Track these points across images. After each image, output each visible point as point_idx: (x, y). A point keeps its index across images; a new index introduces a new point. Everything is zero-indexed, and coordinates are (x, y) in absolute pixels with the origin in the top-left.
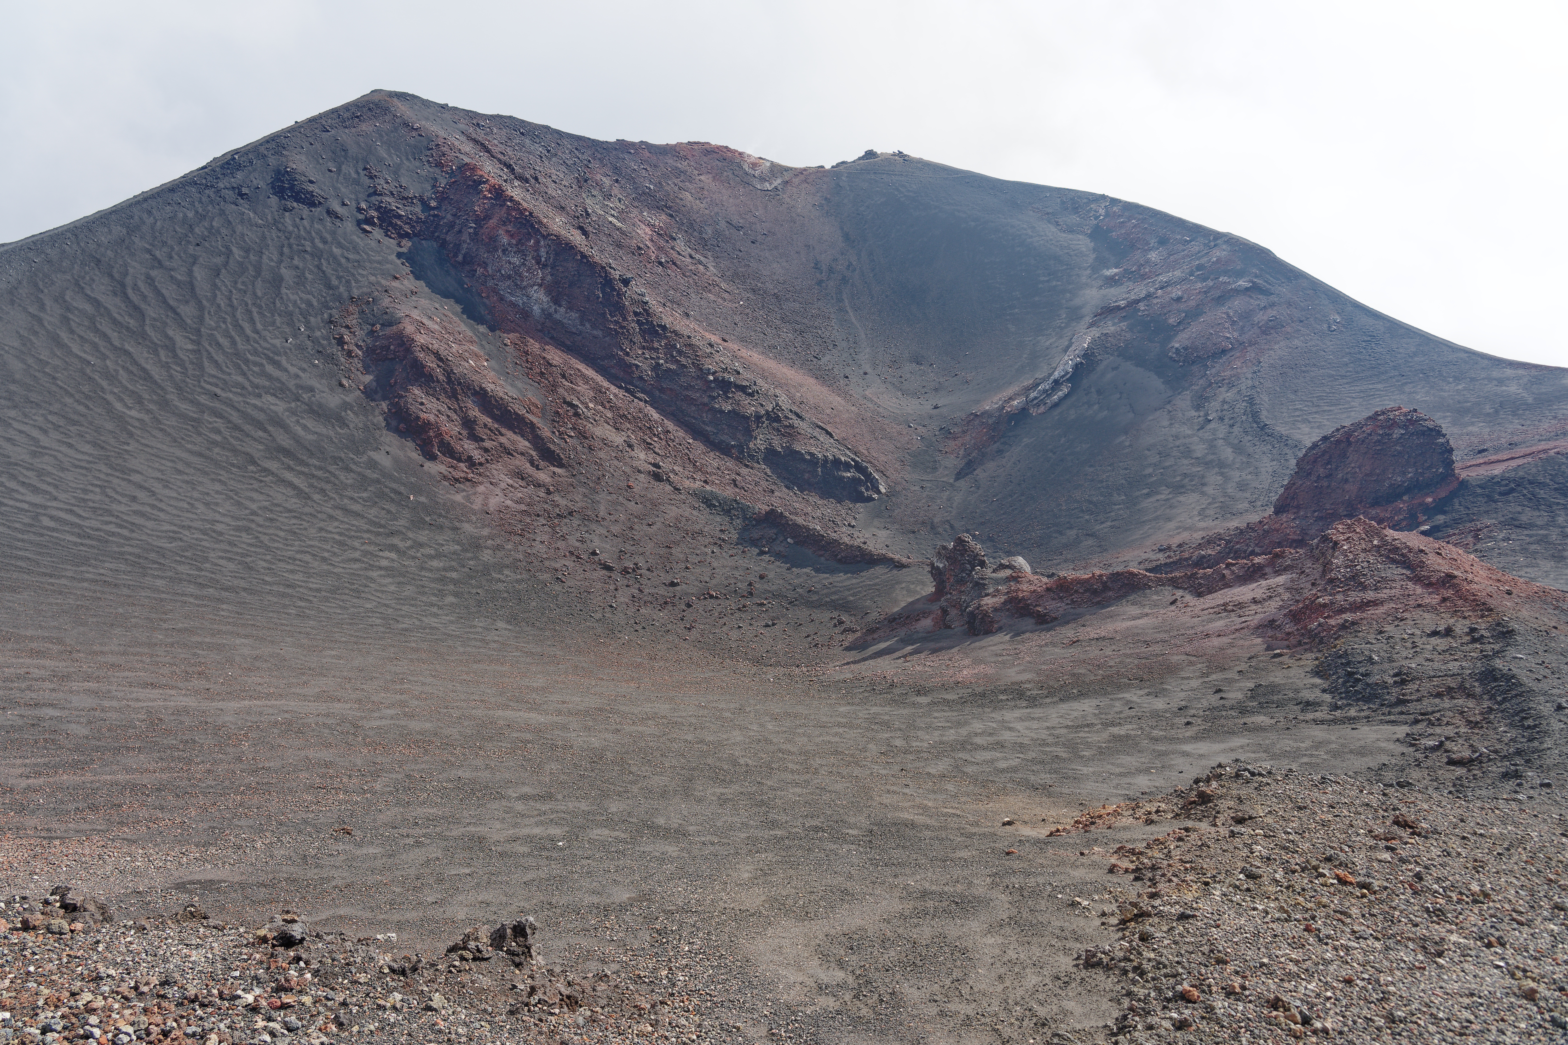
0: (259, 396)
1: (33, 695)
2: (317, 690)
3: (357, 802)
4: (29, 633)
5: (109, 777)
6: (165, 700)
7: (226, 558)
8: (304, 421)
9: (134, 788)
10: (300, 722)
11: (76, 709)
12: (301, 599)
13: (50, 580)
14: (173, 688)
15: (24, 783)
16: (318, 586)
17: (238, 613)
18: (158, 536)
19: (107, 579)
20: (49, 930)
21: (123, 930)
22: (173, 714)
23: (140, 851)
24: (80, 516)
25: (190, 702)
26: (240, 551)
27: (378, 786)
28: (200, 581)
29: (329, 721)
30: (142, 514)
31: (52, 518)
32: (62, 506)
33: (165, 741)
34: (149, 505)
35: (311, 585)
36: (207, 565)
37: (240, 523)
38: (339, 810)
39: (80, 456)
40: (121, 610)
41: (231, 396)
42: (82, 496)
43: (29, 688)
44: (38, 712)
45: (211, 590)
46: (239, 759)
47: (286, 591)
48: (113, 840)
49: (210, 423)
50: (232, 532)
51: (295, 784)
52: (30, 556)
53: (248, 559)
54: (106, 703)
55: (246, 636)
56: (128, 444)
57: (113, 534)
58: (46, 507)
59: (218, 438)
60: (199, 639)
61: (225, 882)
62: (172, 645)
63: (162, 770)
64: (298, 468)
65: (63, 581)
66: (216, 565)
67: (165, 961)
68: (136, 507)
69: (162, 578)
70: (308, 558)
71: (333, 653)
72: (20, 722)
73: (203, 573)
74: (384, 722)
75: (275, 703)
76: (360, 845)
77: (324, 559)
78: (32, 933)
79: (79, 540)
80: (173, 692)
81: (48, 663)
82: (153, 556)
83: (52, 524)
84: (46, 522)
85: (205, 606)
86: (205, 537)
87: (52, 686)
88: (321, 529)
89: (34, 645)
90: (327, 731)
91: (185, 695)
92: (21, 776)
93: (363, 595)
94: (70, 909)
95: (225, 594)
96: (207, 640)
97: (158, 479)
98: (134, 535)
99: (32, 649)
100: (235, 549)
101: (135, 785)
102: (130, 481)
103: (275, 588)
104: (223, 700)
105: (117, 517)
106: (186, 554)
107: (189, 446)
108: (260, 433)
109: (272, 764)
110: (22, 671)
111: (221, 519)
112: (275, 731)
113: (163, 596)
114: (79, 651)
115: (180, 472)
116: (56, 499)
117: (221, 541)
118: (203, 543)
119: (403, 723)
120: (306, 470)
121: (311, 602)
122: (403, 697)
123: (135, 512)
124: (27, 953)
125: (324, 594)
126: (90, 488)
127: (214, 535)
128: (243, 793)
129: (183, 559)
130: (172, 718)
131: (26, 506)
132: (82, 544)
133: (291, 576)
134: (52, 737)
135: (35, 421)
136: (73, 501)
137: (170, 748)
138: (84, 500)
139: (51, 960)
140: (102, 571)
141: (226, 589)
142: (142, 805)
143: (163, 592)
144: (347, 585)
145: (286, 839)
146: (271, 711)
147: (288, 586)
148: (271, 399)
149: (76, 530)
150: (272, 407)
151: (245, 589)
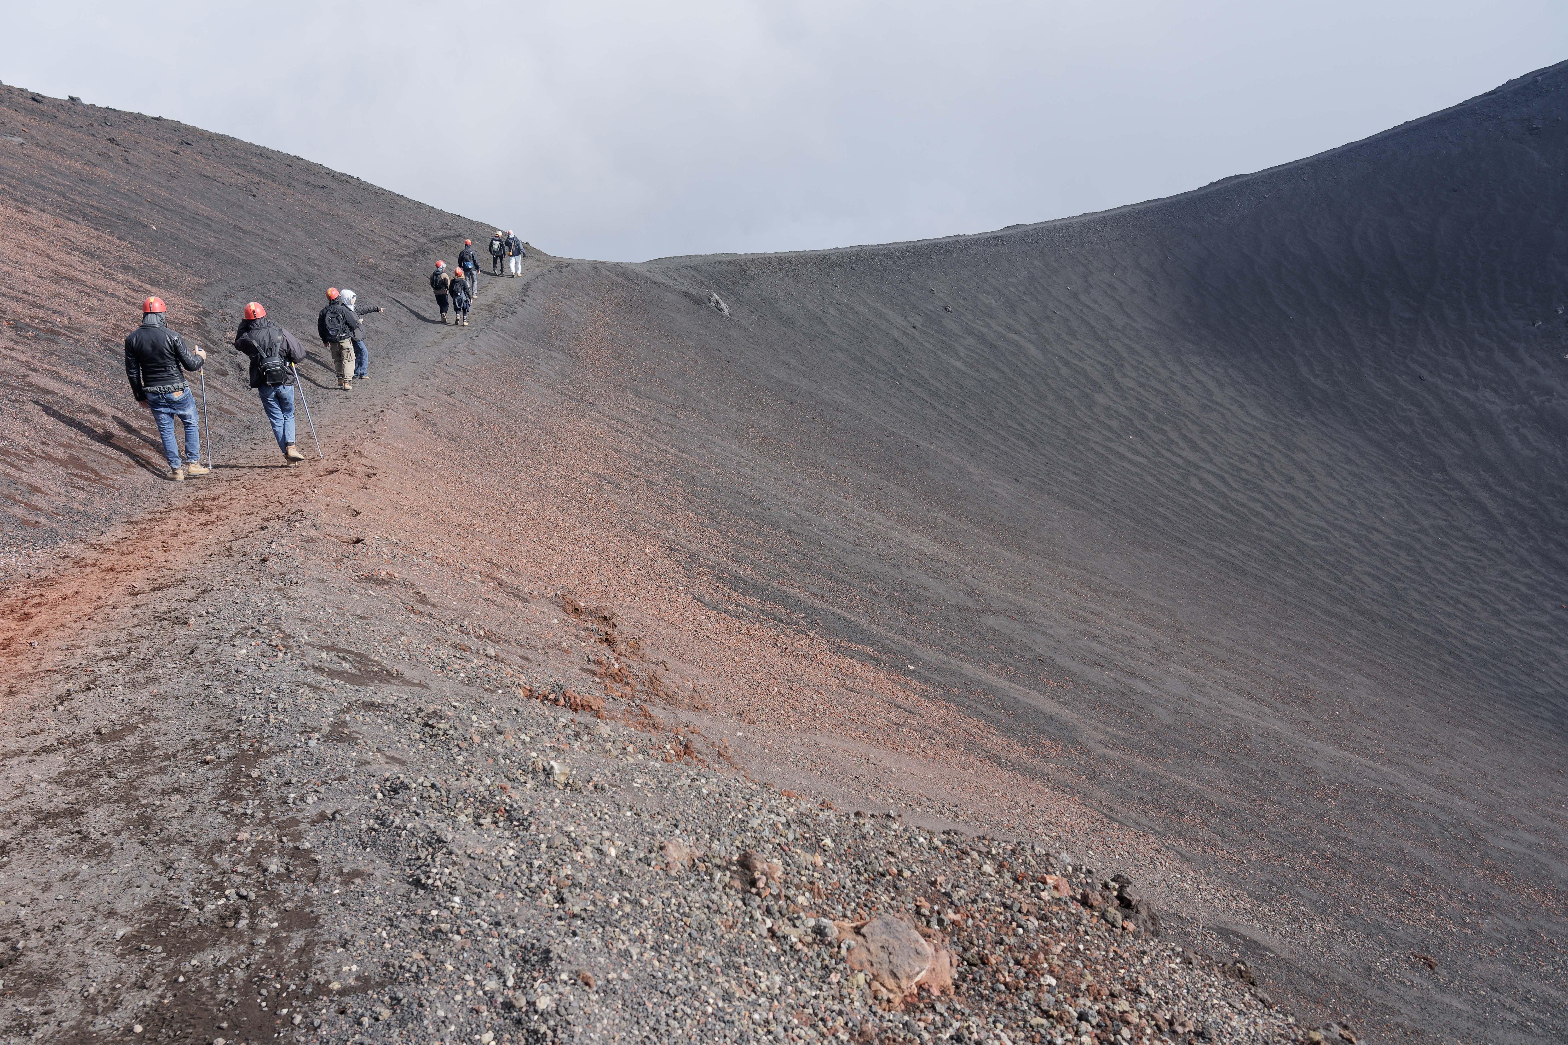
0: (1475, 388)
1: (1132, 663)
2: (1438, 771)
3: (1451, 933)
4: (1146, 596)
5: (1179, 779)
6: (1258, 717)
7: (1373, 576)
8: (1525, 431)
9: (1201, 801)
10: (1405, 802)
11: (1167, 693)
12: (1450, 653)
13: (1180, 547)
14: (1270, 706)
15: (1101, 750)
16: (1478, 644)
17: (1367, 645)
18: (1303, 529)
19: (1236, 562)
20: (1103, 916)
21: (1169, 953)
22: (1262, 736)
23: (1192, 873)
24: (1228, 485)
25: (1284, 729)
26: (1392, 571)
27: (1485, 925)
28: (1335, 593)
29: (1442, 817)
30: (1294, 500)
31: (1201, 480)
32: (1214, 469)
33: (1245, 763)
34: (1305, 491)
35: (1469, 640)
36: (1349, 578)
37: (1403, 539)
38: (1426, 932)
39: (1247, 420)
40: (1240, 601)
41: (1439, 382)
42: (1237, 464)
43: (1130, 654)
44: (1130, 681)
45: (1344, 608)
46: (1320, 817)
47: (1434, 637)
48: (1168, 848)
49: (1403, 410)
50: (1389, 547)
51: (1378, 875)
52: (1169, 515)
53: (1400, 585)
54: (1198, 698)
55: (1368, 676)
56: (1302, 416)
57: (1257, 514)
58: (1198, 467)
59: (1407, 430)
60: (1315, 661)
61: (1271, 952)
62: (1283, 657)
63: (1234, 794)
64: (1497, 489)
65: (1193, 552)
66: (1359, 580)
67: (1205, 1011)
68: (1290, 490)
69: (1294, 577)
70: (1475, 604)
71: (1473, 733)
72: (1113, 686)
73: (1341, 586)
74: (1516, 847)
75: (1381, 767)
76: (1442, 988)
77: (1496, 612)
78: (1089, 910)
79: (1220, 512)
80: (1269, 711)
81: (1154, 634)
82: (1291, 549)
83: (1199, 487)
84: (1195, 483)
85: (1332, 624)
86: (1356, 545)
87: (1151, 660)
88: (1504, 573)
89: (1146, 611)
90: (1436, 827)
91: (1280, 719)
92: (1100, 742)
93: (1536, 674)
94: (1125, 903)
95: (1359, 618)
96: (1323, 665)
97: (1323, 463)
98: (1278, 521)
99: (1143, 614)
100: (1387, 569)
101: (1202, 798)
102: (1291, 459)
103: (1421, 629)
104: (1321, 741)
105: (1267, 496)
106: (1328, 558)
107: (1370, 433)
108: (1462, 435)
109: (1356, 839)
110: (1129, 634)
111: (1382, 528)
112: (1372, 801)
113: (1289, 598)
114: (1186, 631)
115: (1350, 461)
116: (1211, 461)
117: (1374, 554)
118: (1352, 551)
119: (1543, 859)
120: (1507, 493)
121: (1462, 660)
122: (1553, 826)
123: (1287, 495)
124: (1081, 929)
125: (1483, 656)
126: (1249, 457)
127: (1367, 544)
128: (1313, 858)
129: (1323, 563)
130: (1260, 740)
131: (1180, 462)
132: (1222, 517)
133: (1446, 621)
134: (1137, 713)
135: (1216, 372)
136: (1226, 467)
137: (1248, 772)
138: (1239, 469)
139: (1098, 948)
140: (1233, 552)
141: (1362, 613)
142: (1204, 823)
143: (1290, 594)
144: (1519, 654)
145: (1352, 936)
146: (1373, 775)
147: (1439, 632)
148: (1489, 394)
149: (1221, 500)
150: (1487, 405)
151: (1384, 619)
